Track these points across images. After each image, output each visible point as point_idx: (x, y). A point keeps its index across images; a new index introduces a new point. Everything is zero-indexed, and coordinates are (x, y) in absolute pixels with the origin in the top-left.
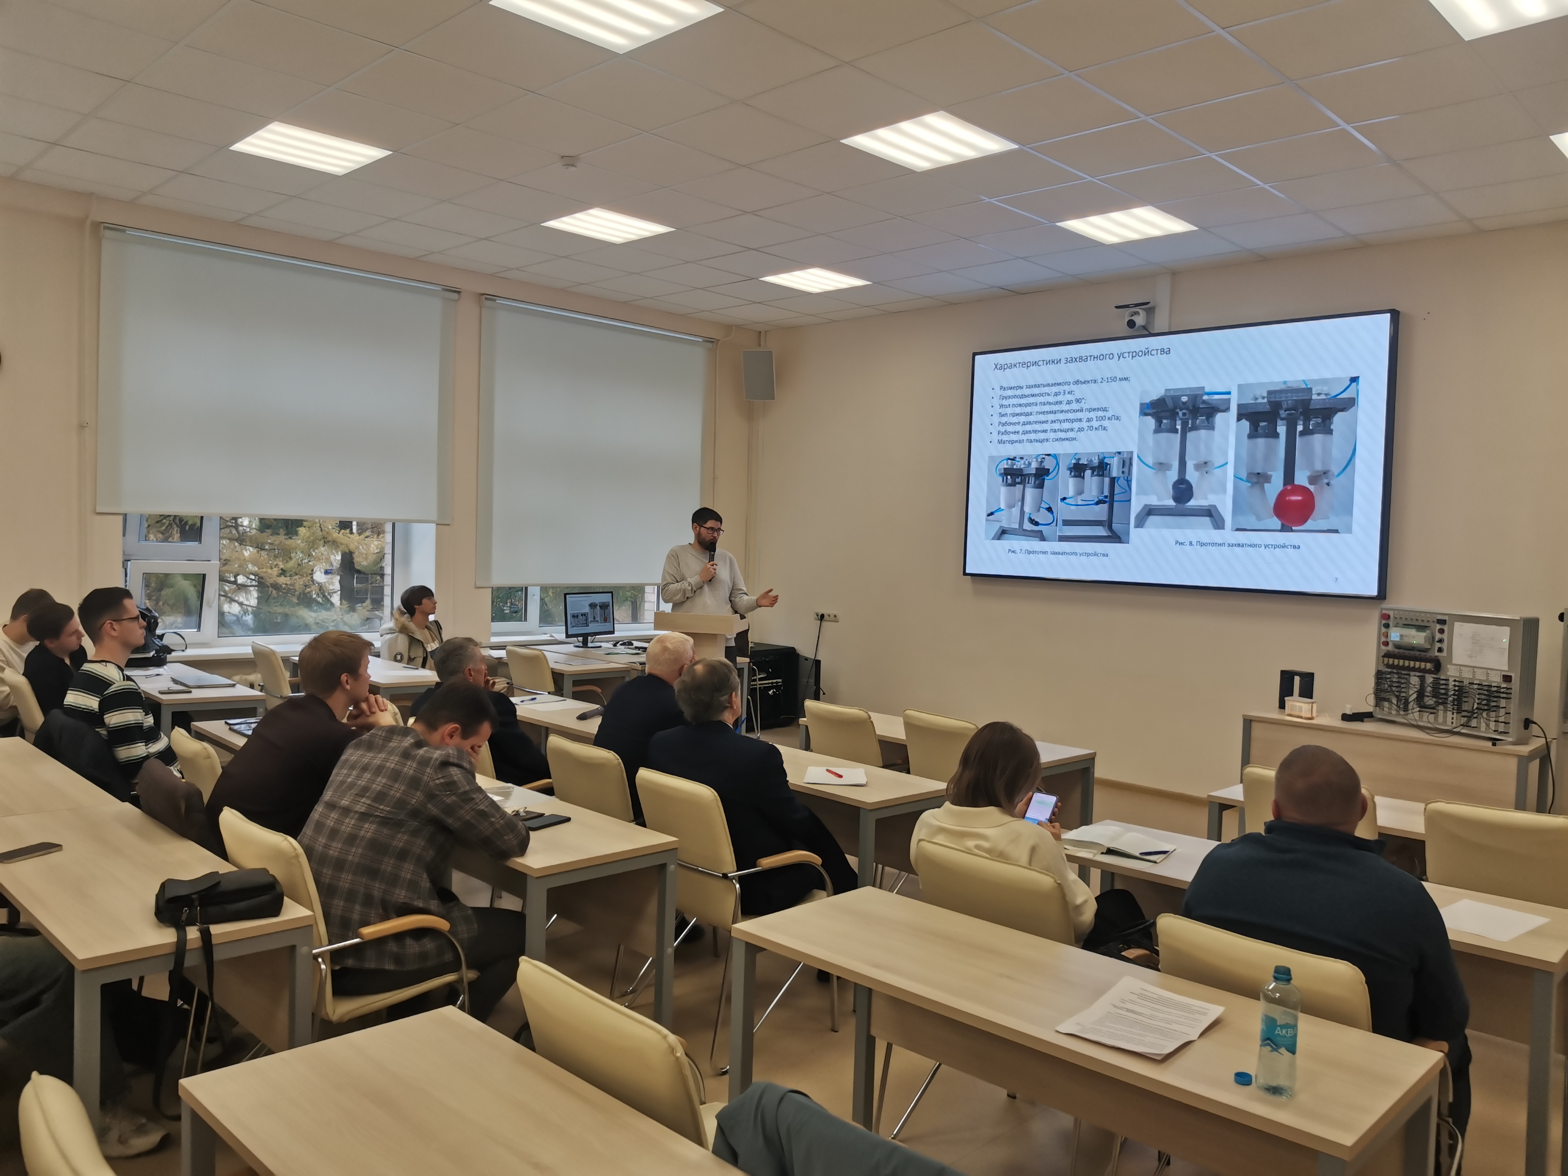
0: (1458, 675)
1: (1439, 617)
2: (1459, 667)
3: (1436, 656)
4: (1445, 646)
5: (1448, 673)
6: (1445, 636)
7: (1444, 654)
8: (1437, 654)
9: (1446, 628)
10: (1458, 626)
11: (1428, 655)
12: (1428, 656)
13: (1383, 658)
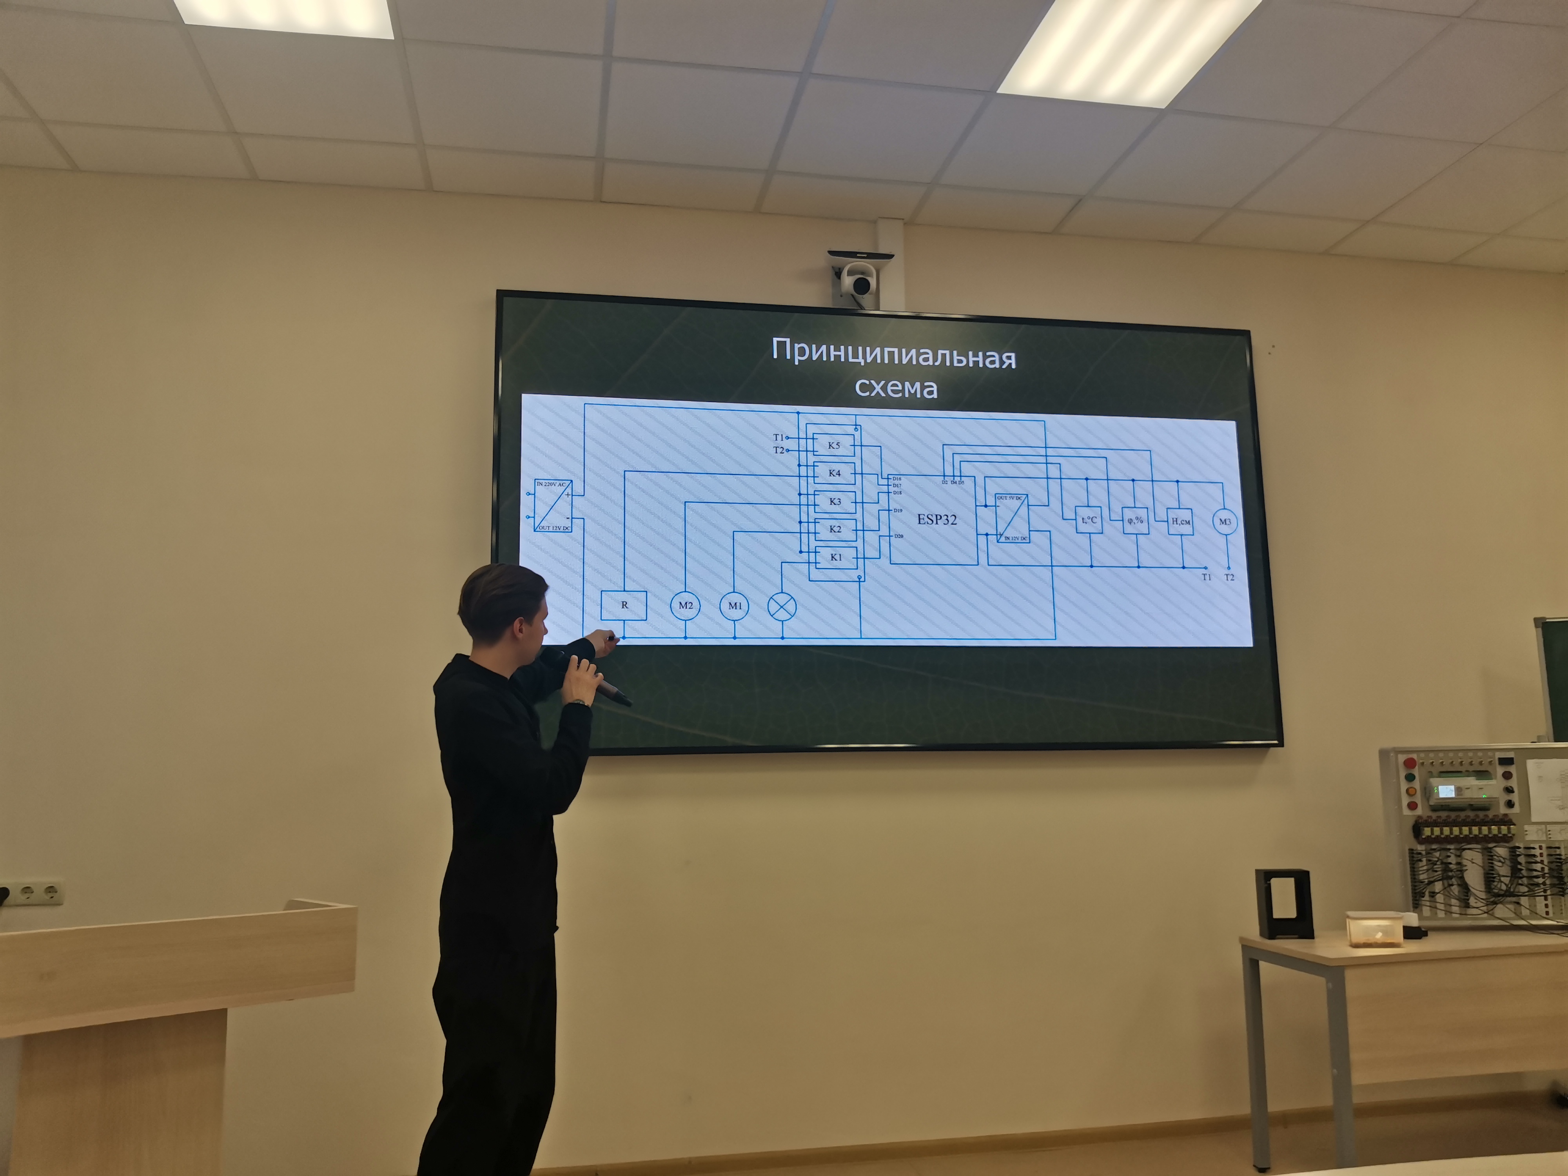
0: (1545, 839)
1: (1499, 755)
2: (1543, 826)
3: (1506, 815)
4: (1515, 797)
5: (1528, 838)
6: (1513, 783)
7: (1516, 809)
8: (1503, 810)
9: (1512, 769)
10: (1531, 765)
11: (1491, 814)
12: (1491, 816)
13: (1417, 829)
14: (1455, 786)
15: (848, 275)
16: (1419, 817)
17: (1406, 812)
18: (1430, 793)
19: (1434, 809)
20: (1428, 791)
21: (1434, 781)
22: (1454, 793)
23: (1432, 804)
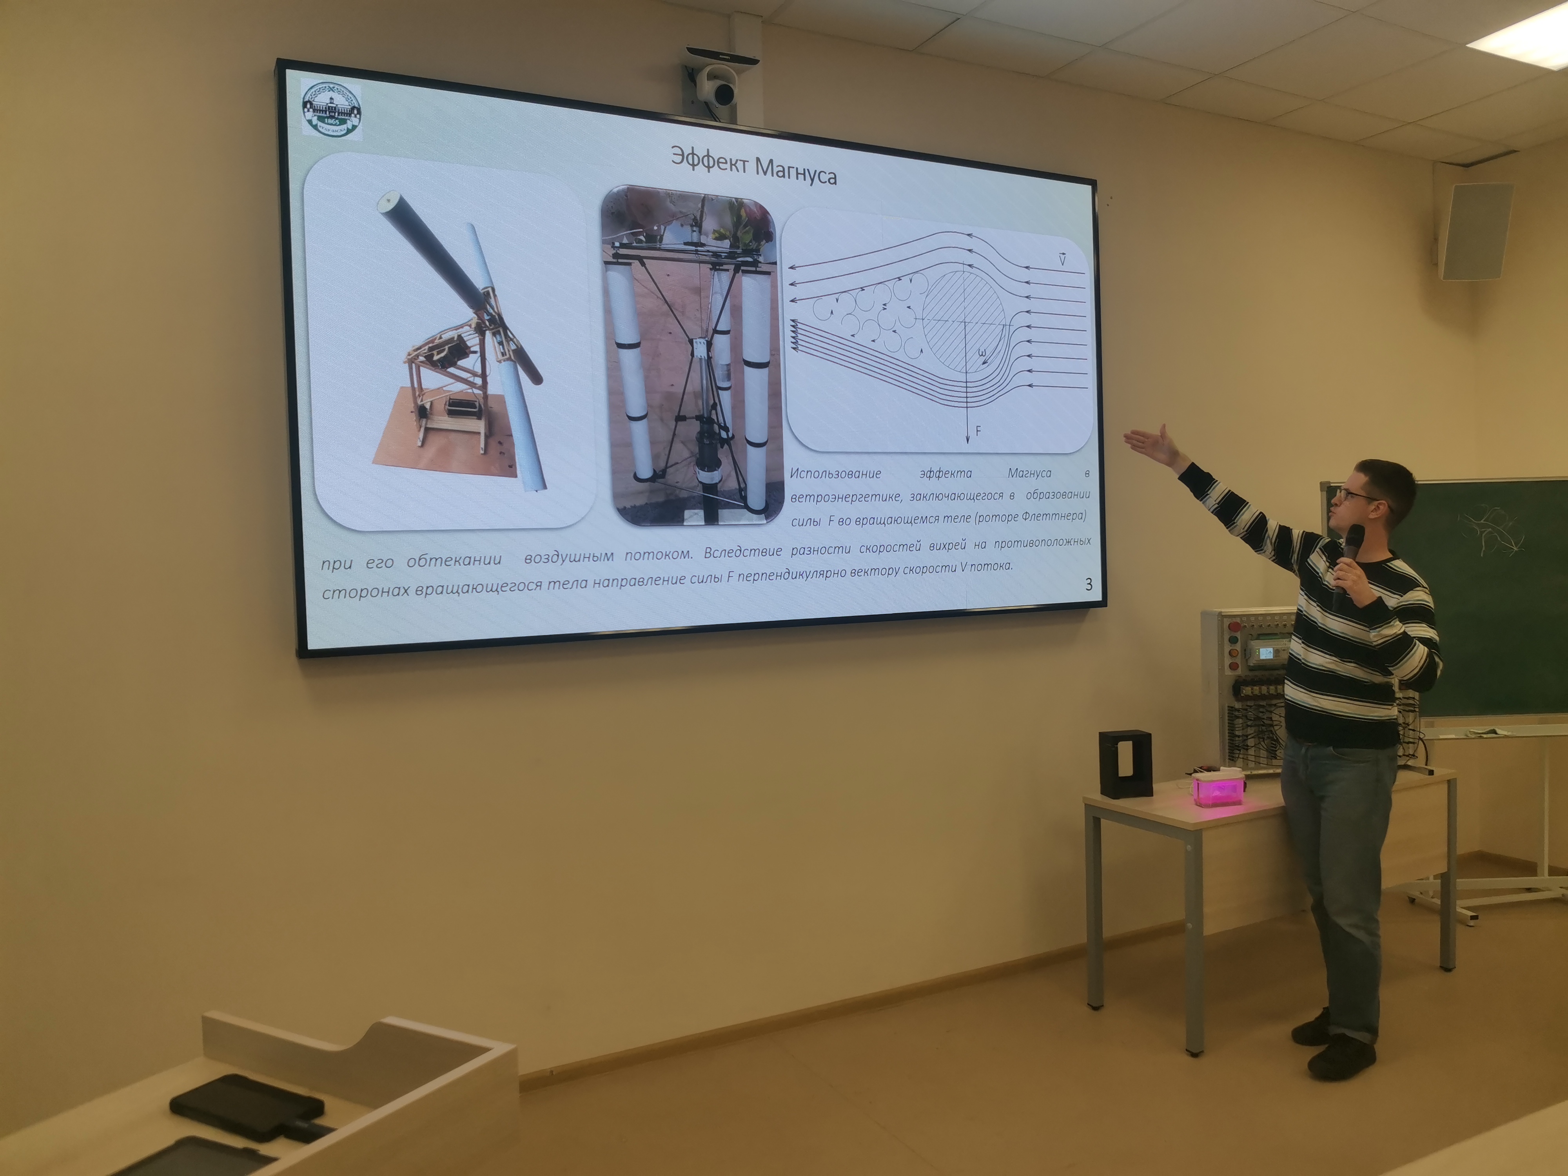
13: (1237, 687)
14: (1273, 648)
15: (708, 80)
16: (1239, 676)
17: (1228, 672)
18: (1250, 655)
19: (1252, 669)
20: (1247, 653)
21: (1255, 644)
22: (1272, 654)
23: (1252, 665)
